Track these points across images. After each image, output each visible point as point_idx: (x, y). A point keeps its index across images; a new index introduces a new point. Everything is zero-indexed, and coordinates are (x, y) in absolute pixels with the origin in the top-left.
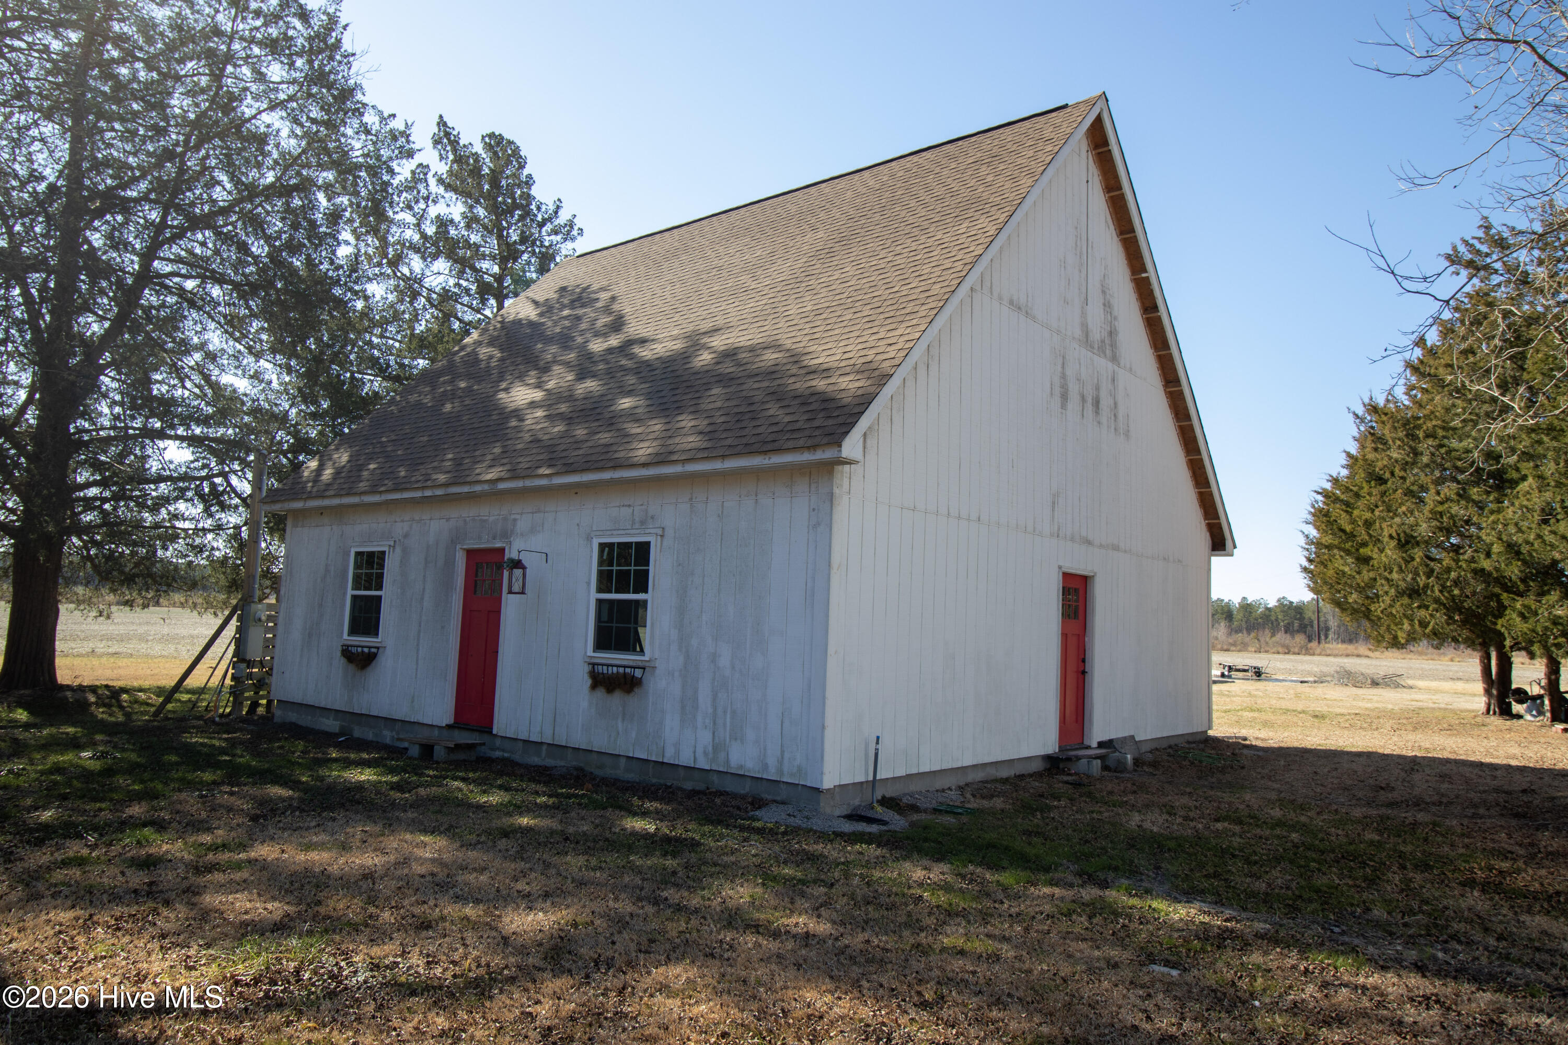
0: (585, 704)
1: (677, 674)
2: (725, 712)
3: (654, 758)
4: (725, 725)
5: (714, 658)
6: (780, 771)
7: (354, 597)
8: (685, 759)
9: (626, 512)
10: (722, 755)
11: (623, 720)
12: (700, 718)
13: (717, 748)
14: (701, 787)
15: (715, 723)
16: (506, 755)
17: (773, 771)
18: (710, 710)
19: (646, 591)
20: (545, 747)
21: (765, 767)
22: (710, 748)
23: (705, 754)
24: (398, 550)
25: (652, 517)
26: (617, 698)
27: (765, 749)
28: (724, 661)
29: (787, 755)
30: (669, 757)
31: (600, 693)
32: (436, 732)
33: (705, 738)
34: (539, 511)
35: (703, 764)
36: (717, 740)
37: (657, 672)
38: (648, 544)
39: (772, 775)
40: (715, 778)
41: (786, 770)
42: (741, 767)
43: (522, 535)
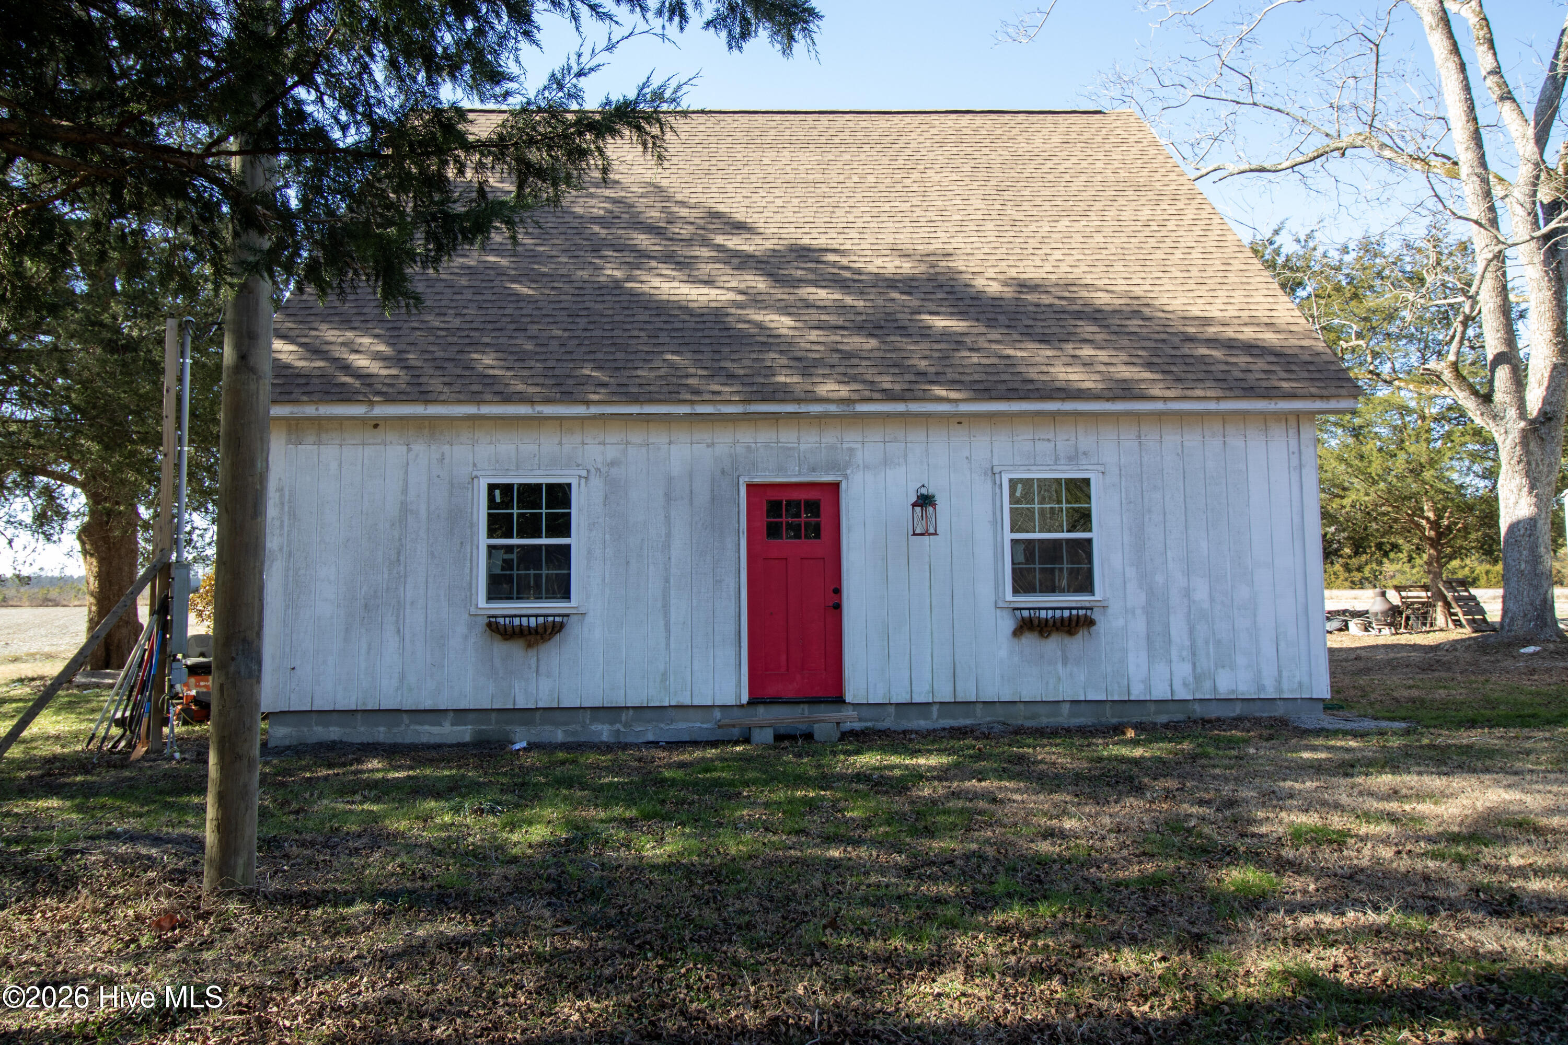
0: (1003, 653)
1: (1139, 612)
2: (1207, 643)
3: (1116, 698)
4: (1208, 655)
5: (1187, 593)
6: (1279, 689)
7: (491, 548)
8: (1160, 692)
9: (1040, 446)
10: (1208, 685)
11: (1065, 663)
12: (1174, 653)
13: (1198, 678)
14: (1181, 717)
15: (1194, 654)
16: (869, 724)
17: (1271, 690)
18: (1187, 643)
19: (1090, 530)
20: (935, 709)
21: (1261, 688)
22: (1191, 679)
23: (1185, 685)
24: (596, 482)
25: (1085, 453)
26: (1053, 645)
27: (1259, 672)
28: (1201, 593)
29: (1285, 674)
30: (1137, 693)
31: (1029, 640)
32: (717, 714)
33: (1183, 670)
34: (895, 440)
35: (1182, 694)
36: (1199, 670)
37: (1110, 611)
38: (1087, 481)
39: (1270, 693)
40: (1197, 707)
41: (1285, 686)
42: (1233, 692)
43: (866, 467)
